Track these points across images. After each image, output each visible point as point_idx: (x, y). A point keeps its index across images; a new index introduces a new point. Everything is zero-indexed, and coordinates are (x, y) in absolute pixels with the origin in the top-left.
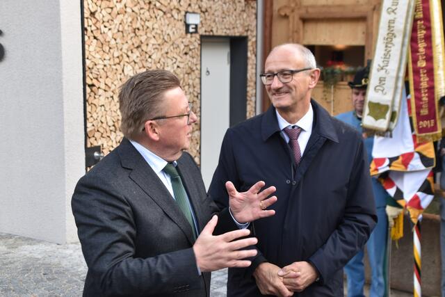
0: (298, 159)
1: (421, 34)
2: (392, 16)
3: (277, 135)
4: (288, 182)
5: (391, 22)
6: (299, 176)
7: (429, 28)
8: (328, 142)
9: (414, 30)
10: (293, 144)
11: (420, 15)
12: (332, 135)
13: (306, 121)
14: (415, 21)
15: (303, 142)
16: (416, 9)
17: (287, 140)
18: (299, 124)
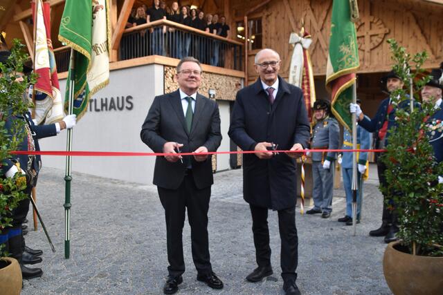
0: (272, 101)
1: (306, 82)
2: (294, 74)
3: (263, 92)
4: (268, 113)
5: (294, 77)
6: (273, 110)
7: (308, 80)
8: (286, 94)
9: (303, 80)
10: (270, 96)
11: (305, 74)
12: (287, 90)
13: (276, 85)
15: (275, 94)
16: (303, 71)
17: (268, 94)
18: (273, 86)
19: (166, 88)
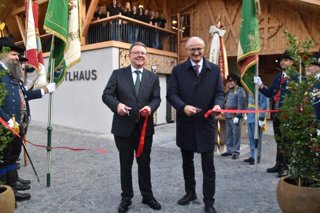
0: (198, 75)
1: (221, 61)
3: (192, 67)
5: (213, 57)
6: (199, 81)
7: (223, 59)
8: (208, 69)
9: (219, 59)
10: (197, 71)
11: (221, 55)
12: (209, 67)
13: (201, 63)
14: (219, 57)
15: (200, 70)
16: (220, 53)
17: (195, 69)
18: (198, 64)
19: (121, 64)
